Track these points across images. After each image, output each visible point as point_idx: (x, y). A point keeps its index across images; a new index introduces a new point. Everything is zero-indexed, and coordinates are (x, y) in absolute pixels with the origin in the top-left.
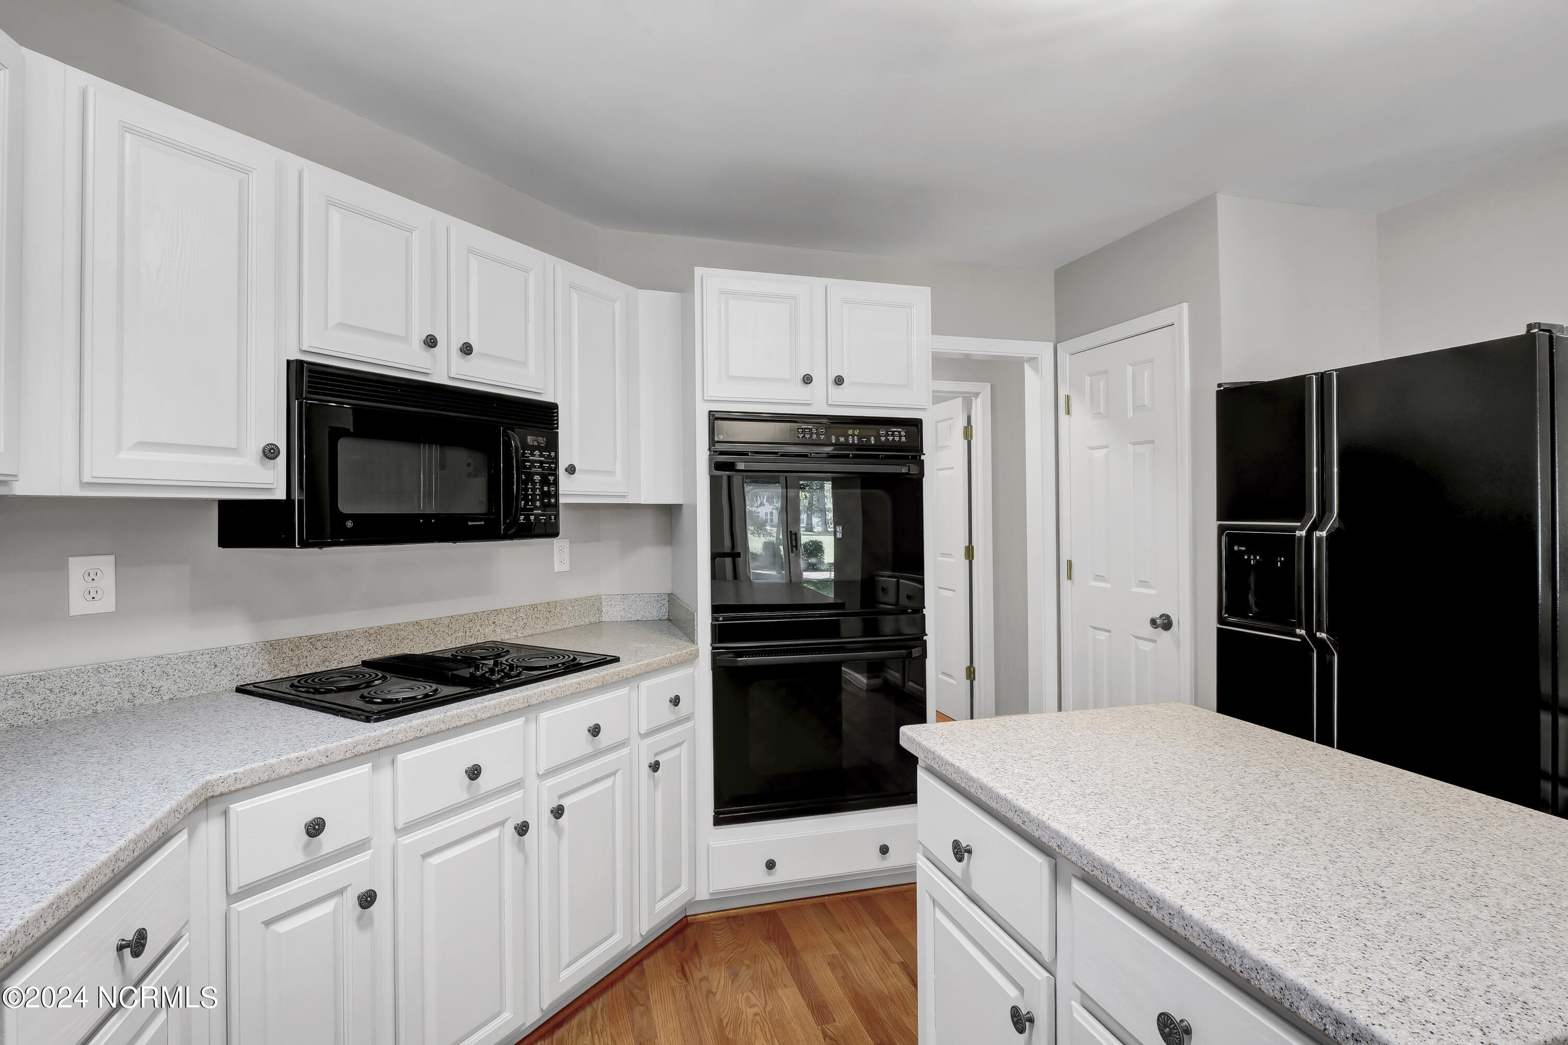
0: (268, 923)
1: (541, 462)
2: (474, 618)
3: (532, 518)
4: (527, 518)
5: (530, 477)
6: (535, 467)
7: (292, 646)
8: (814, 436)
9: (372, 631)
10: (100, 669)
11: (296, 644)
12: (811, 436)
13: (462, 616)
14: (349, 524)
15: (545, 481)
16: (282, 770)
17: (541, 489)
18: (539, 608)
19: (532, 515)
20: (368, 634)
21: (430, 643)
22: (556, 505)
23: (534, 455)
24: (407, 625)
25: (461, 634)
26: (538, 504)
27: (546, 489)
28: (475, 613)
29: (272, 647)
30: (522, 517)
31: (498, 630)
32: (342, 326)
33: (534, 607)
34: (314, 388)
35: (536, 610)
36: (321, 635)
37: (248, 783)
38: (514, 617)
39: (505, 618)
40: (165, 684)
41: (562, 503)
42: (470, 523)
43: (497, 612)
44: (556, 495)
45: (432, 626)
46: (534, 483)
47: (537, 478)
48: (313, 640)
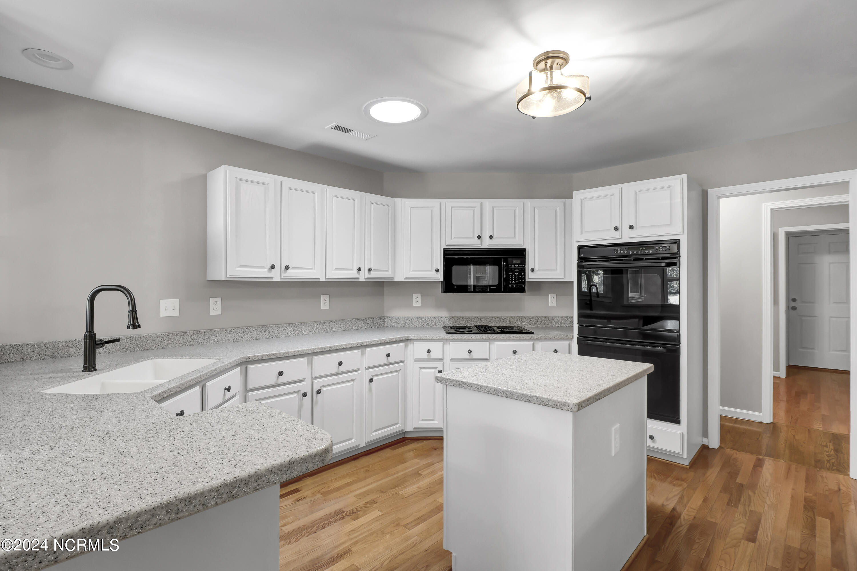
0: (421, 368)
1: (518, 268)
2: (513, 318)
3: (514, 286)
4: (512, 286)
5: (513, 273)
6: (516, 270)
7: (457, 319)
8: (622, 252)
9: (479, 318)
10: (418, 318)
11: (459, 318)
12: (620, 252)
13: (509, 317)
14: (455, 287)
15: (520, 274)
16: (423, 337)
17: (518, 277)
18: (541, 318)
19: (514, 285)
20: (478, 318)
21: (498, 324)
22: (525, 282)
23: (515, 266)
24: (490, 317)
25: (508, 322)
26: (517, 282)
27: (520, 277)
28: (514, 317)
29: (452, 318)
30: (510, 286)
31: (523, 323)
32: (455, 238)
33: (539, 317)
34: (446, 254)
35: (539, 318)
36: (465, 317)
37: (416, 338)
38: (530, 320)
39: (526, 320)
40: (430, 323)
41: (527, 282)
42: (491, 287)
43: (523, 317)
44: (525, 279)
45: (499, 319)
46: (515, 275)
47: (517, 273)
48: (463, 318)
